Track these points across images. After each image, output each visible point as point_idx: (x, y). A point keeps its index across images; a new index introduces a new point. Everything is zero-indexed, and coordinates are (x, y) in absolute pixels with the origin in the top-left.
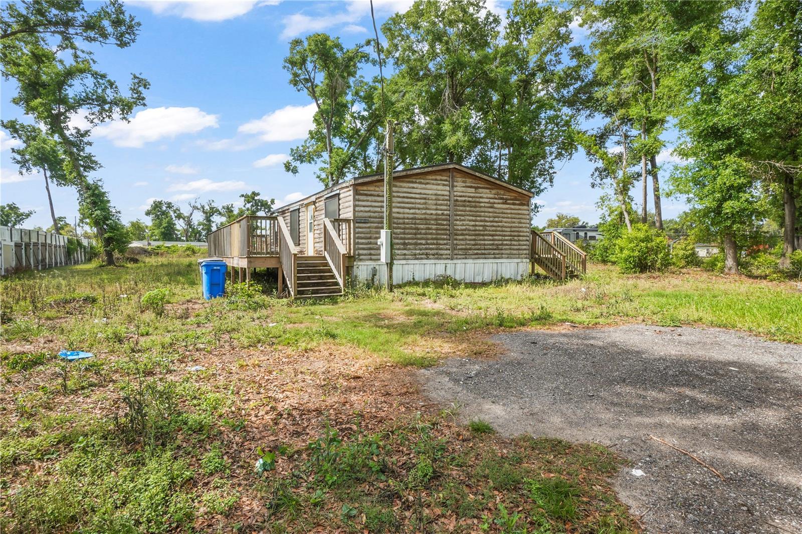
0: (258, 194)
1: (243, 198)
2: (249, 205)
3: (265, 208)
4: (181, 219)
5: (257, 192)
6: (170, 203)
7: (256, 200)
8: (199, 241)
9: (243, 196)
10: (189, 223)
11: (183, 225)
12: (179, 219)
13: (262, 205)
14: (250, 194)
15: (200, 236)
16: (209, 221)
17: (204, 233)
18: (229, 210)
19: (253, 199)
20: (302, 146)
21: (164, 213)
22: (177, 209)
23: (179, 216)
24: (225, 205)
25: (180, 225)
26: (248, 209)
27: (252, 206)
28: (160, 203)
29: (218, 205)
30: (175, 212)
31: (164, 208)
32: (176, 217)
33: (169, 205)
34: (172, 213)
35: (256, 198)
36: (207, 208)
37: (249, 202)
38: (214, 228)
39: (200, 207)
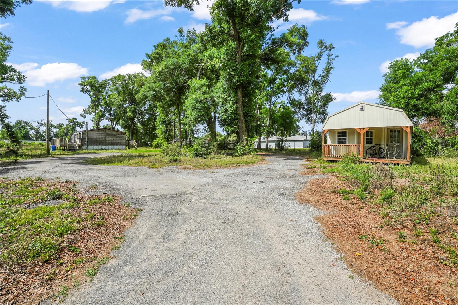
0: (76, 119)
1: (68, 121)
2: (71, 124)
4: (33, 130)
5: (75, 118)
6: (27, 122)
7: (75, 122)
8: (43, 140)
9: (68, 119)
10: (37, 131)
11: (34, 132)
12: (32, 130)
13: (78, 124)
14: (71, 119)
15: (44, 138)
16: (49, 131)
18: (61, 126)
19: (73, 121)
21: (23, 127)
22: (30, 125)
23: (32, 128)
24: (58, 123)
25: (32, 133)
26: (71, 126)
27: (73, 124)
28: (21, 122)
29: (55, 123)
30: (29, 126)
31: (23, 124)
32: (30, 129)
33: (26, 123)
34: (28, 127)
35: (75, 121)
37: (71, 123)
38: (52, 134)
39: (44, 124)
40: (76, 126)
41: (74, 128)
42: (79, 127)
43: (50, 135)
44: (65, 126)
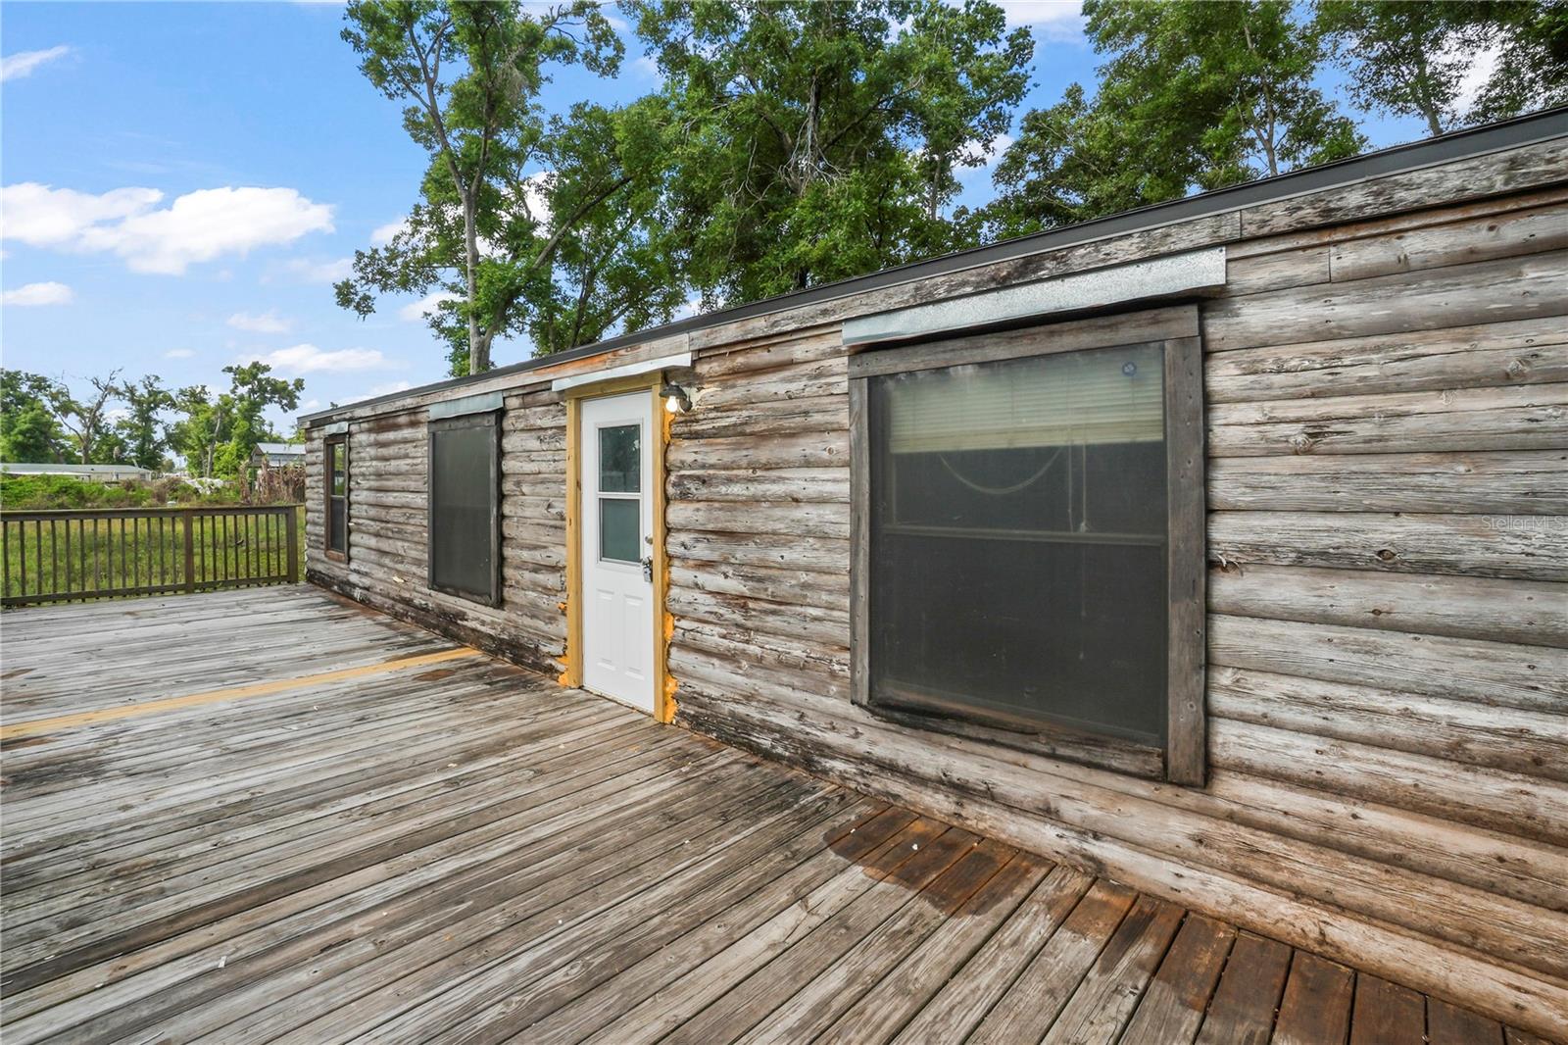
0: (267, 369)
1: (232, 375)
2: (243, 390)
3: (280, 397)
4: (72, 415)
5: (263, 363)
6: (44, 380)
7: (260, 381)
8: (121, 461)
9: (230, 369)
10: (94, 420)
11: (79, 427)
12: (66, 414)
13: (274, 391)
14: (246, 366)
15: (123, 450)
16: (147, 420)
17: (133, 445)
18: (196, 399)
19: (255, 377)
20: (387, 249)
21: (22, 400)
22: (59, 392)
23: (66, 408)
24: (185, 386)
25: (71, 426)
26: (241, 398)
27: (252, 391)
28: (14, 376)
29: (171, 385)
30: (54, 397)
31: (24, 388)
32: (56, 409)
33: (40, 384)
34: (45, 401)
35: (260, 376)
36: (141, 391)
37: (243, 384)
38: (159, 435)
39: (122, 389)
40: (265, 401)
41: (255, 407)
42: (278, 406)
43: (151, 440)
44: (213, 401)
